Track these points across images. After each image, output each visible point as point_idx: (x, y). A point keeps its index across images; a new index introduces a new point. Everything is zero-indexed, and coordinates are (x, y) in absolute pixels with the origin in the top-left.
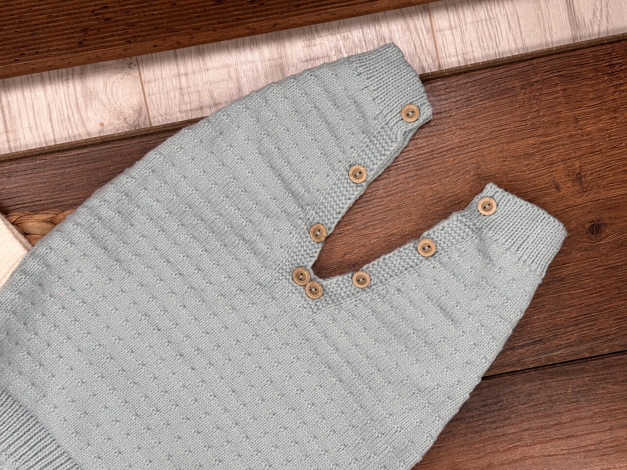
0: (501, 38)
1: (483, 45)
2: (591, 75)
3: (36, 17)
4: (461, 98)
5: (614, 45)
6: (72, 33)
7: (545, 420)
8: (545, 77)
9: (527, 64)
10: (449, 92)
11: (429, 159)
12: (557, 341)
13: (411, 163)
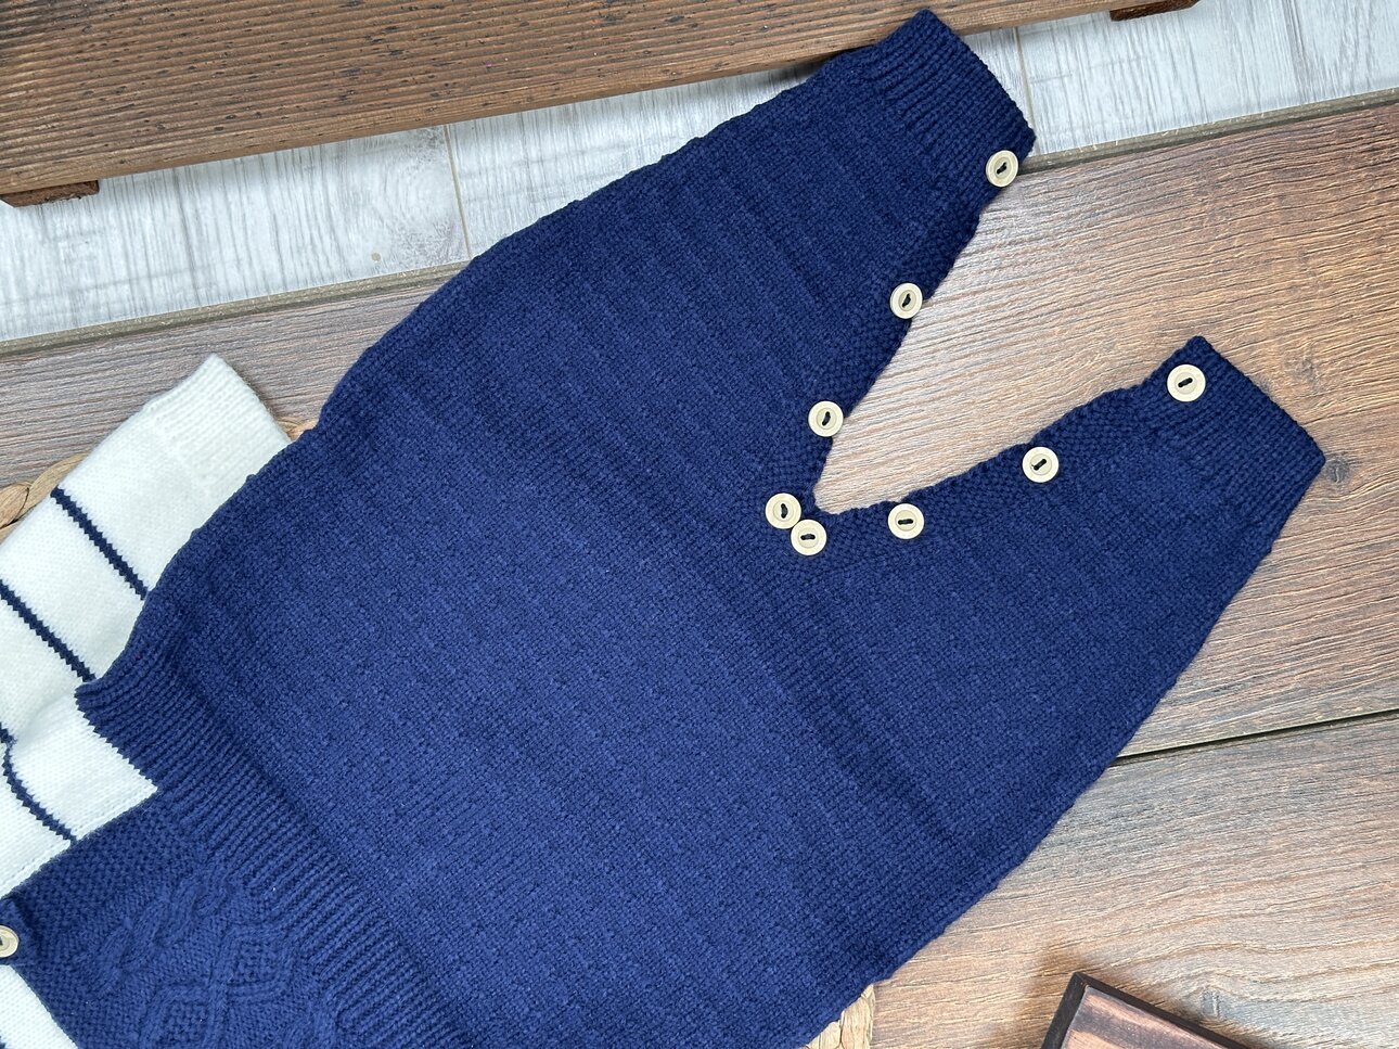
0: (1158, 97)
1: (1124, 109)
2: (1333, 169)
3: (258, 47)
4: (1077, 209)
5: (1380, 110)
6: (326, 78)
7: (1236, 846)
8: (1242, 173)
9: (1209, 145)
10: (1055, 199)
11: (1013, 330)
12: (1260, 690)
13: (979, 336)
